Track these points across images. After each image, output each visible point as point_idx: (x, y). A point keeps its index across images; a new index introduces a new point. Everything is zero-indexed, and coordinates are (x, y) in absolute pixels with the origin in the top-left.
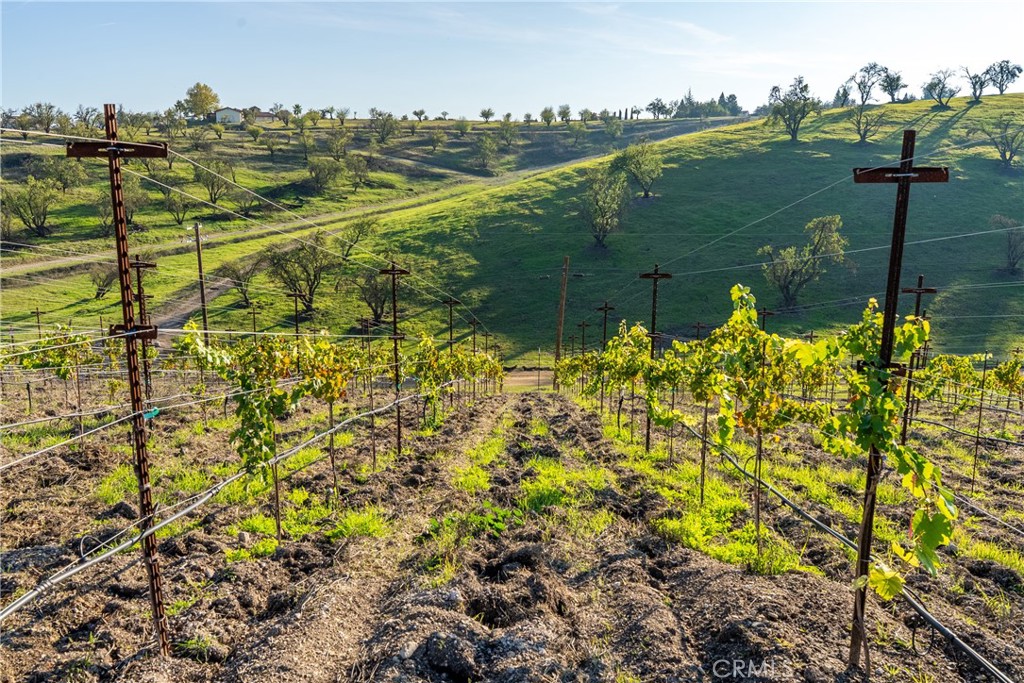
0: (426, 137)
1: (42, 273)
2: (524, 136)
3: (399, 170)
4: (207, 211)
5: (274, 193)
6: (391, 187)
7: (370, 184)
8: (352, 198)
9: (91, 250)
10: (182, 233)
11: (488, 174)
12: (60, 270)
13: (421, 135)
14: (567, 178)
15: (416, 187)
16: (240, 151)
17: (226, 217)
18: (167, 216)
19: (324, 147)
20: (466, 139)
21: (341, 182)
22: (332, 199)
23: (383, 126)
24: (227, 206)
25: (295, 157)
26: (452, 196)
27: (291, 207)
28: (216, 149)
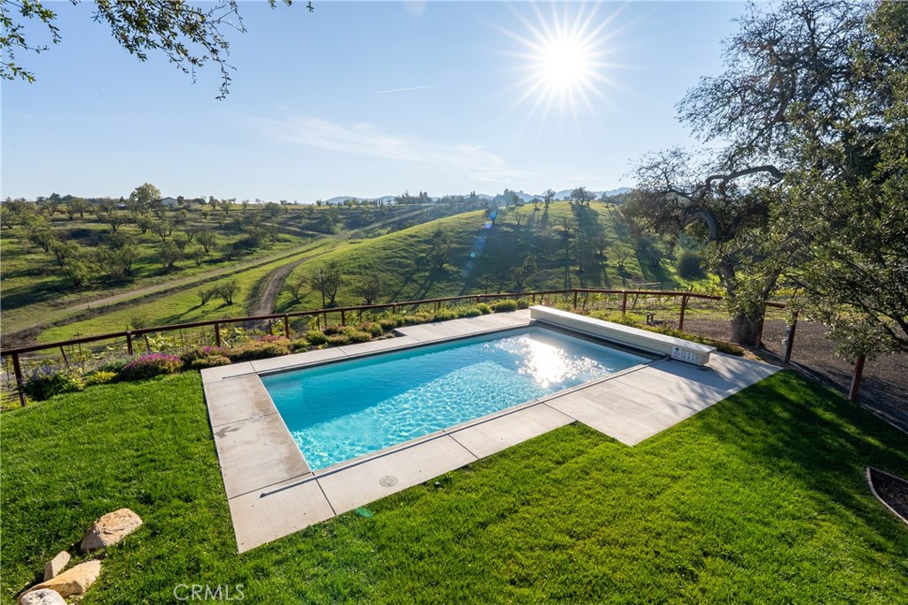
0: (295, 215)
1: (152, 295)
2: (343, 214)
3: (289, 232)
4: (207, 258)
5: (236, 246)
6: (289, 241)
7: (279, 240)
8: (274, 248)
9: (164, 282)
10: (202, 270)
11: (332, 233)
12: (160, 293)
13: (291, 213)
14: (405, 239)
15: (303, 242)
16: (201, 224)
17: (220, 261)
18: (191, 262)
19: (248, 221)
20: (313, 216)
21: (265, 241)
22: (264, 248)
23: (272, 210)
24: (217, 255)
25: (235, 227)
26: (322, 245)
27: (249, 254)
28: (189, 223)
